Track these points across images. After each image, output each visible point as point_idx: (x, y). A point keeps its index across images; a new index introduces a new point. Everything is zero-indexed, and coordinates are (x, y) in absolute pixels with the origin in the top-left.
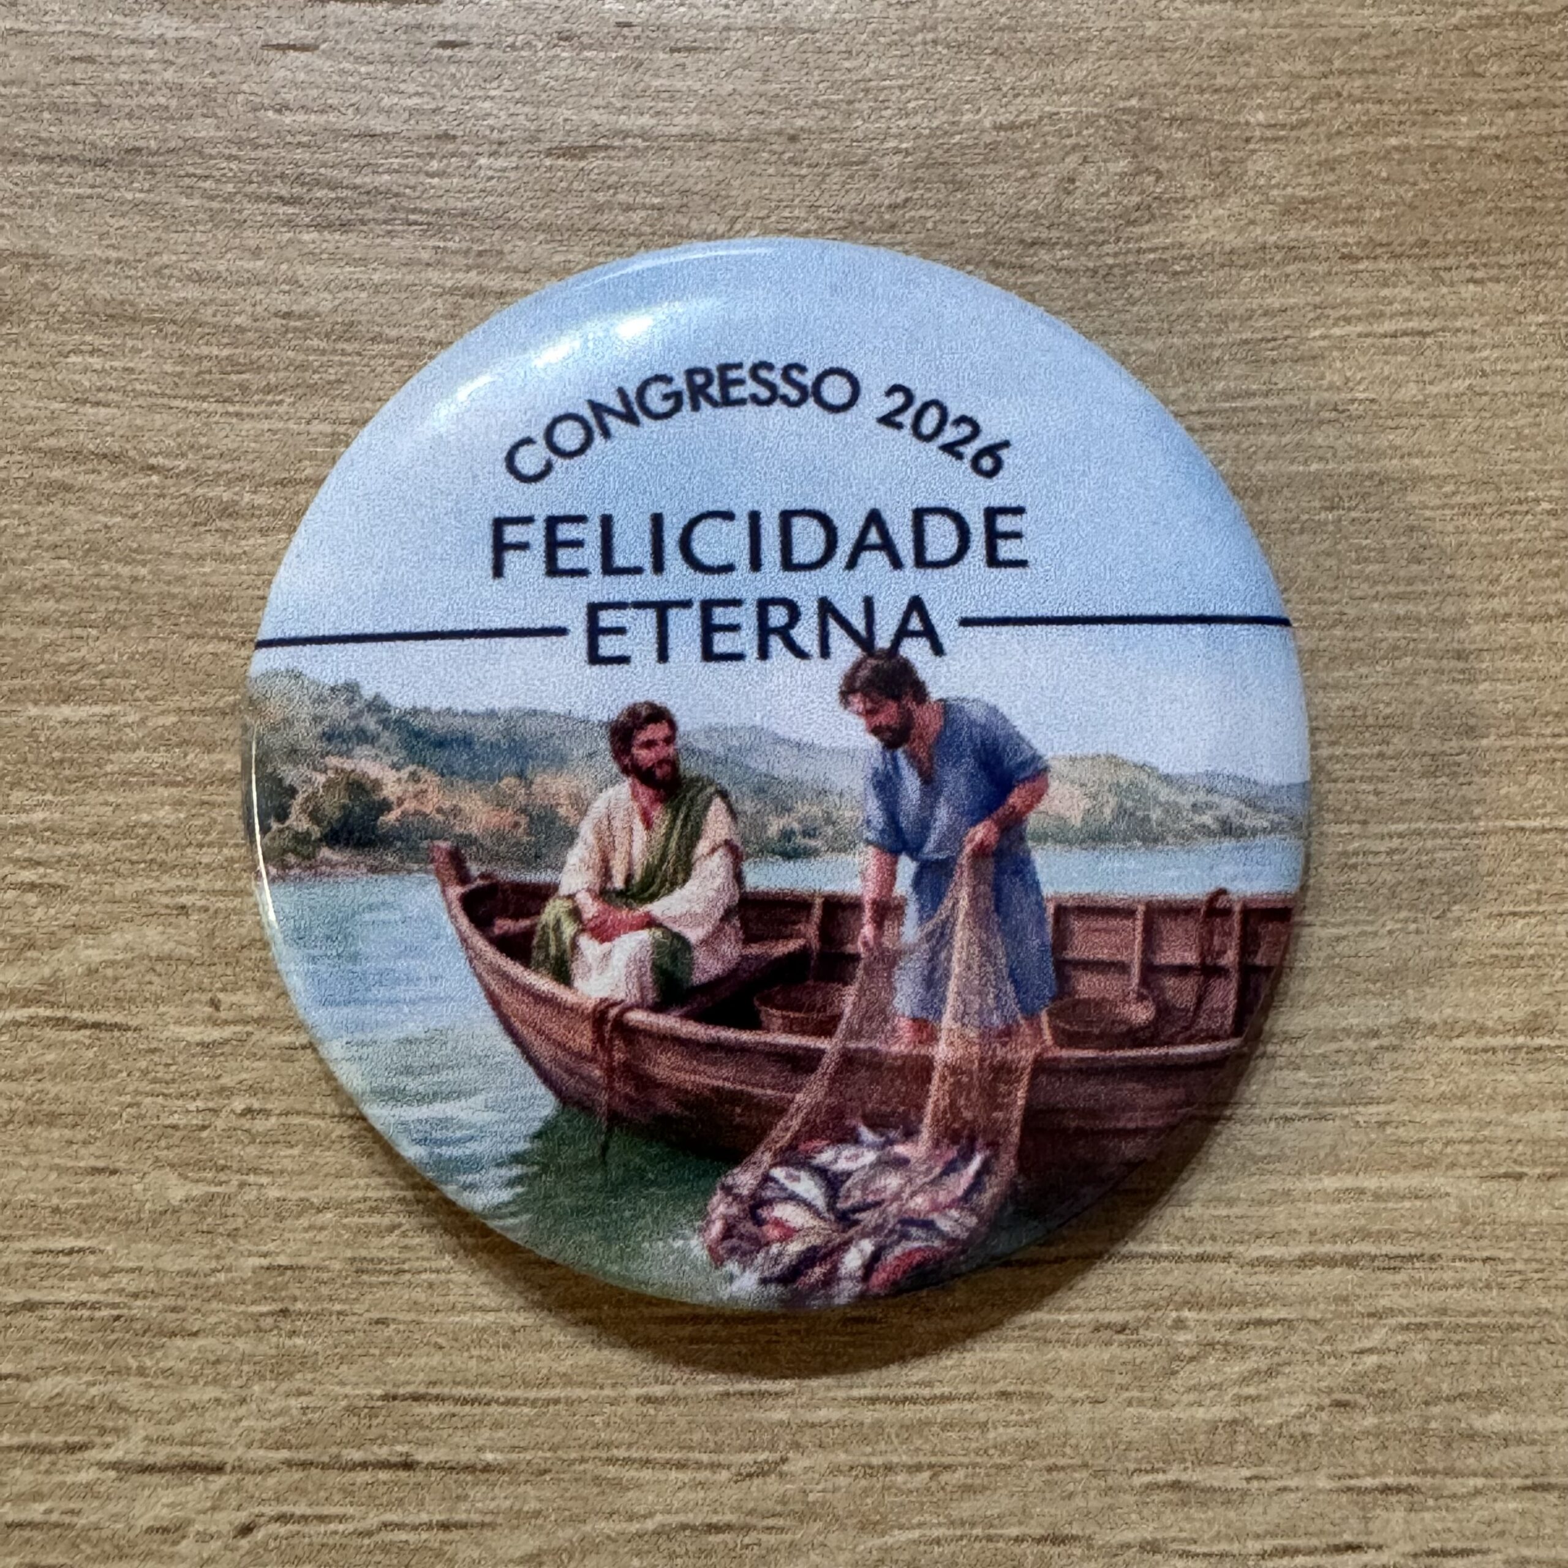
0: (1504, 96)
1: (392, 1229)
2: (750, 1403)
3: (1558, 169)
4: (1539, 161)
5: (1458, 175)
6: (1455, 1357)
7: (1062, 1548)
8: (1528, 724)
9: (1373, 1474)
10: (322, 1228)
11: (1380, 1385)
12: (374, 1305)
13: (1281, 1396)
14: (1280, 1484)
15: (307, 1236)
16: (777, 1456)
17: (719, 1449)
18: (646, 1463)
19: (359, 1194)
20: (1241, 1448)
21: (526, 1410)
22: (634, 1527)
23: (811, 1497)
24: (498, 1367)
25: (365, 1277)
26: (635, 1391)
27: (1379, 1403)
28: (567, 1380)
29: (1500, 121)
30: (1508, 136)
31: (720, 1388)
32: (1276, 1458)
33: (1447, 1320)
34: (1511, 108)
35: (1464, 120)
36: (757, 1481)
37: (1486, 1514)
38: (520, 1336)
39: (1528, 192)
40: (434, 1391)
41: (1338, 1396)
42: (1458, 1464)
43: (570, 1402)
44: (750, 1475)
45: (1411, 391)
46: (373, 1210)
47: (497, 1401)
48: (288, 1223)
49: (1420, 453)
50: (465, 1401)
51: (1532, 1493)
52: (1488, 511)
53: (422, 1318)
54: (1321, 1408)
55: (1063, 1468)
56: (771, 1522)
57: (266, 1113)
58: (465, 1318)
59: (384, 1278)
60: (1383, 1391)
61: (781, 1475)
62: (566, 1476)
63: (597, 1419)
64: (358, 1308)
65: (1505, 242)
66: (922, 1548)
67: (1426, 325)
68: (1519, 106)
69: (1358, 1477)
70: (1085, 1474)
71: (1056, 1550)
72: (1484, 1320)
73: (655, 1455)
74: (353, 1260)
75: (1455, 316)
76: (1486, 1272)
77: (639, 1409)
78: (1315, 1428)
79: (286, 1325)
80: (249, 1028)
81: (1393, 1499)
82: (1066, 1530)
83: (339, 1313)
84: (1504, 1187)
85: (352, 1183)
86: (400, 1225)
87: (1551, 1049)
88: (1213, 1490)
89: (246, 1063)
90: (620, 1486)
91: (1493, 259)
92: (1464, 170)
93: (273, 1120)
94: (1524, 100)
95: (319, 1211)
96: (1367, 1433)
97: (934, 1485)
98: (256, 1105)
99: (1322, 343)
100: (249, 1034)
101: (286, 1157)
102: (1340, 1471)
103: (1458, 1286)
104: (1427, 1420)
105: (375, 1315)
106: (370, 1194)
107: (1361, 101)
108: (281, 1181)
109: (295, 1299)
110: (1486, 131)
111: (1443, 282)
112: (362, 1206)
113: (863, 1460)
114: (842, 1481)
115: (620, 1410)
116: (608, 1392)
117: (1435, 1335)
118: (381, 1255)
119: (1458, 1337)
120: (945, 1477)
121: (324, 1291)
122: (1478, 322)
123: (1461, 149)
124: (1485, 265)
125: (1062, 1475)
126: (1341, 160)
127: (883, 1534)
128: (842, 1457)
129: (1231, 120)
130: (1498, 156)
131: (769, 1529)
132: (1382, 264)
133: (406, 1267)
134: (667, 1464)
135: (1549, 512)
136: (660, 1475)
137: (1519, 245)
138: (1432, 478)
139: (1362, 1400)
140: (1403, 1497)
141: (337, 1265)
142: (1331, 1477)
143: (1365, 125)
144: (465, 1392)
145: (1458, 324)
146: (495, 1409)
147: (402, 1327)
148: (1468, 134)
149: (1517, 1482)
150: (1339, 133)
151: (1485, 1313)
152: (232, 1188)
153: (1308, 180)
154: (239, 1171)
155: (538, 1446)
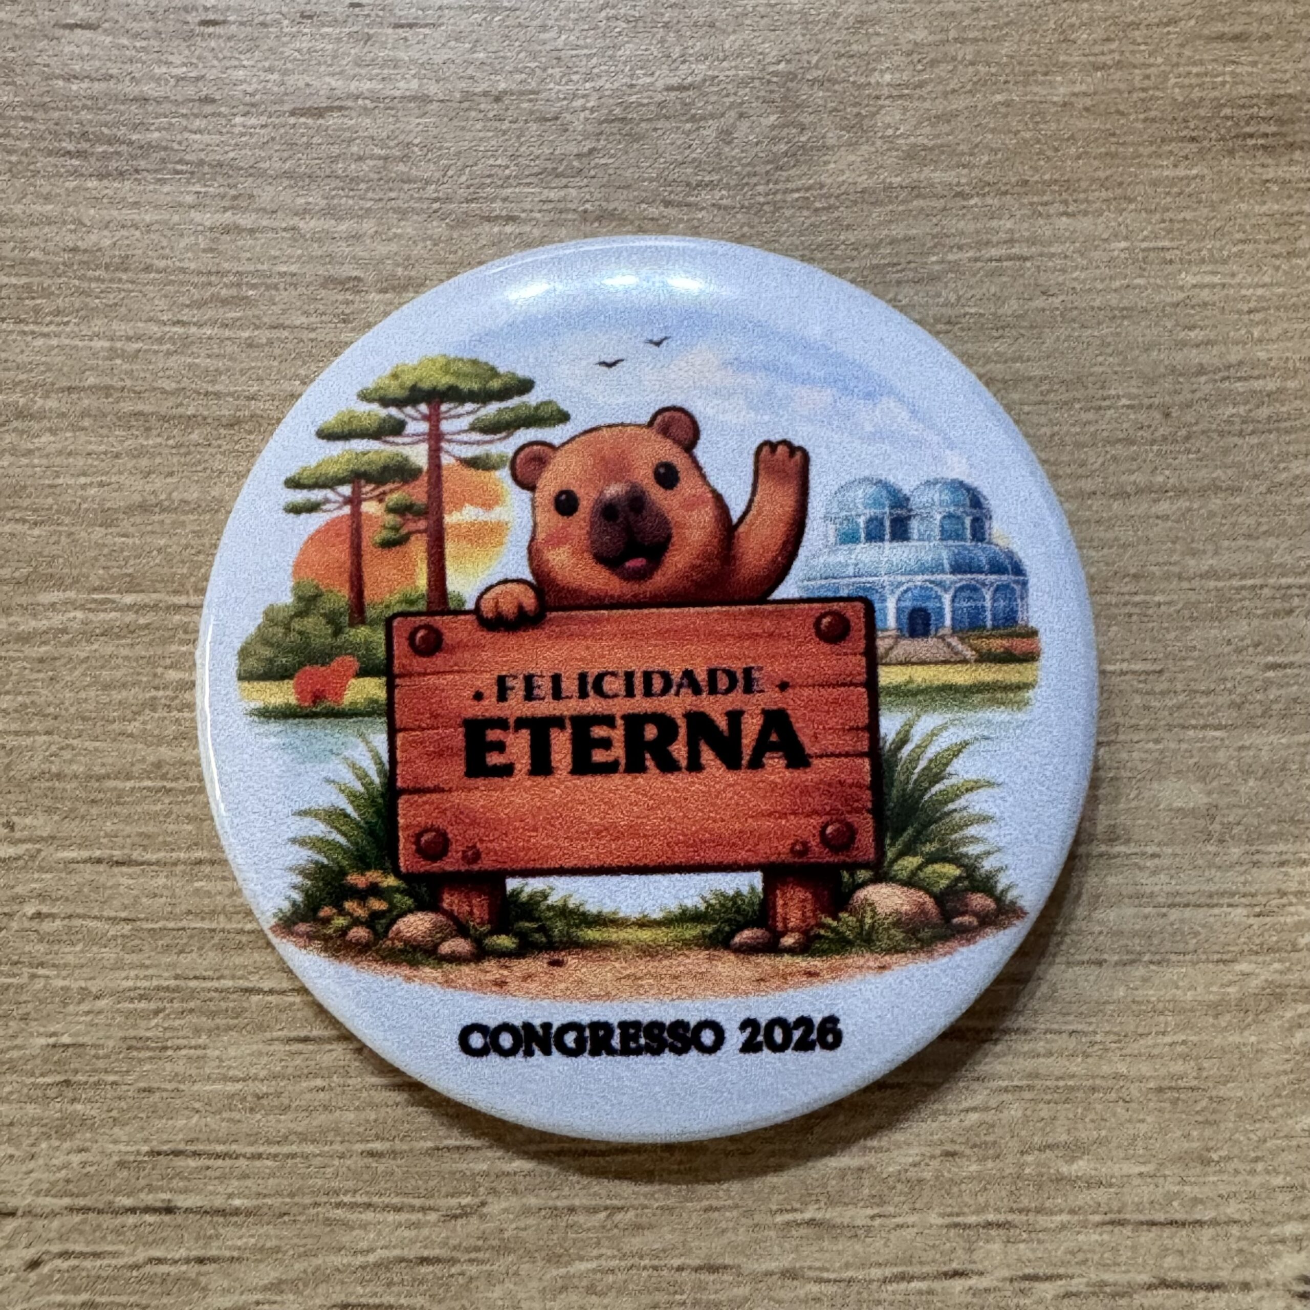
0: (1092, 59)
1: (157, 1012)
2: (456, 1156)
3: (1137, 120)
4: (1122, 114)
5: (1053, 126)
6: (1044, 1114)
7: (716, 1275)
8: (1110, 584)
9: (977, 1212)
10: (100, 1012)
11: (983, 1138)
12: (141, 1077)
13: (900, 1147)
14: (899, 1220)
15: (89, 1018)
16: (477, 1200)
17: (429, 1195)
18: (369, 1206)
19: (130, 983)
20: (866, 1191)
21: (269, 1163)
22: (360, 1259)
23: (506, 1235)
24: (244, 1128)
25: (135, 1053)
26: (359, 1147)
27: (981, 1152)
28: (304, 1138)
29: (1089, 80)
30: (1095, 93)
31: (430, 1144)
32: (896, 1199)
33: (1038, 1083)
34: (1097, 69)
35: (1059, 79)
36: (460, 1222)
37: (1071, 1245)
38: (264, 1102)
39: (1113, 140)
40: (191, 1148)
41: (949, 1147)
42: (1048, 1204)
43: (306, 1157)
44: (455, 1217)
45: (1011, 307)
46: (141, 997)
47: (244, 1156)
48: (71, 1008)
49: (1019, 359)
50: (218, 1156)
51: (1110, 1228)
52: (1077, 406)
53: (182, 1087)
54: (933, 1157)
55: (717, 1209)
56: (473, 1255)
57: (53, 916)
58: (218, 1087)
59: (149, 1054)
60: (986, 1143)
61: (482, 1217)
62: (303, 1218)
63: (328, 1170)
64: (129, 1079)
65: (1093, 180)
66: (599, 1276)
67: (1025, 251)
68: (1103, 67)
69: (964, 1214)
70: (735, 1213)
71: (712, 1277)
72: (1071, 1083)
73: (375, 1199)
74: (125, 1039)
75: (1050, 244)
76: (1072, 1043)
77: (362, 1162)
78: (927, 1175)
79: (69, 1093)
80: (37, 846)
81: (993, 1232)
82: (720, 1261)
83: (114, 1083)
84: (1088, 971)
85: (124, 974)
86: (164, 1009)
87: (1128, 856)
88: (843, 1227)
89: (36, 876)
90: (348, 1226)
91: (1082, 196)
92: (1058, 121)
93: (58, 922)
94: (1110, 63)
95: (97, 998)
96: (971, 1178)
97: (609, 1224)
98: (45, 909)
99: (937, 267)
100: (39, 851)
101: (70, 954)
102: (949, 1210)
103: (1050, 1054)
104: (1022, 1166)
105: (142, 1085)
106: (139, 984)
107: (972, 64)
108: (64, 973)
109: (76, 1072)
110: (1077, 88)
111: (1040, 214)
112: (132, 994)
113: (551, 1203)
114: (531, 1221)
115: (348, 1162)
116: (337, 1147)
117: (1027, 1095)
118: (149, 1034)
119: (1049, 1097)
120: (619, 1217)
121: (101, 1064)
122: (1069, 248)
123: (1054, 103)
124: (1075, 201)
125: (716, 1214)
126: (955, 114)
127: (568, 1264)
128: (532, 1201)
129: (862, 80)
130: (1087, 109)
131: (471, 1261)
132: (989, 201)
133: (169, 1044)
134: (386, 1208)
135: (1129, 407)
136: (380, 1217)
137: (1103, 184)
138: (1030, 379)
139: (968, 1152)
140: (1002, 1232)
141: (111, 1043)
142: (942, 1215)
143: (975, 83)
144: (220, 1148)
145: (1053, 250)
146: (242, 1162)
147: (165, 1095)
148: (1062, 90)
149: (1097, 1218)
150: (954, 91)
151: (1073, 1076)
152: (24, 979)
153: (927, 130)
154: (31, 965)
155: (278, 1194)
